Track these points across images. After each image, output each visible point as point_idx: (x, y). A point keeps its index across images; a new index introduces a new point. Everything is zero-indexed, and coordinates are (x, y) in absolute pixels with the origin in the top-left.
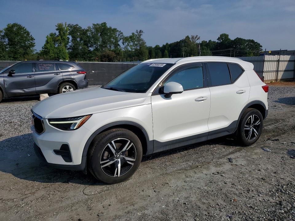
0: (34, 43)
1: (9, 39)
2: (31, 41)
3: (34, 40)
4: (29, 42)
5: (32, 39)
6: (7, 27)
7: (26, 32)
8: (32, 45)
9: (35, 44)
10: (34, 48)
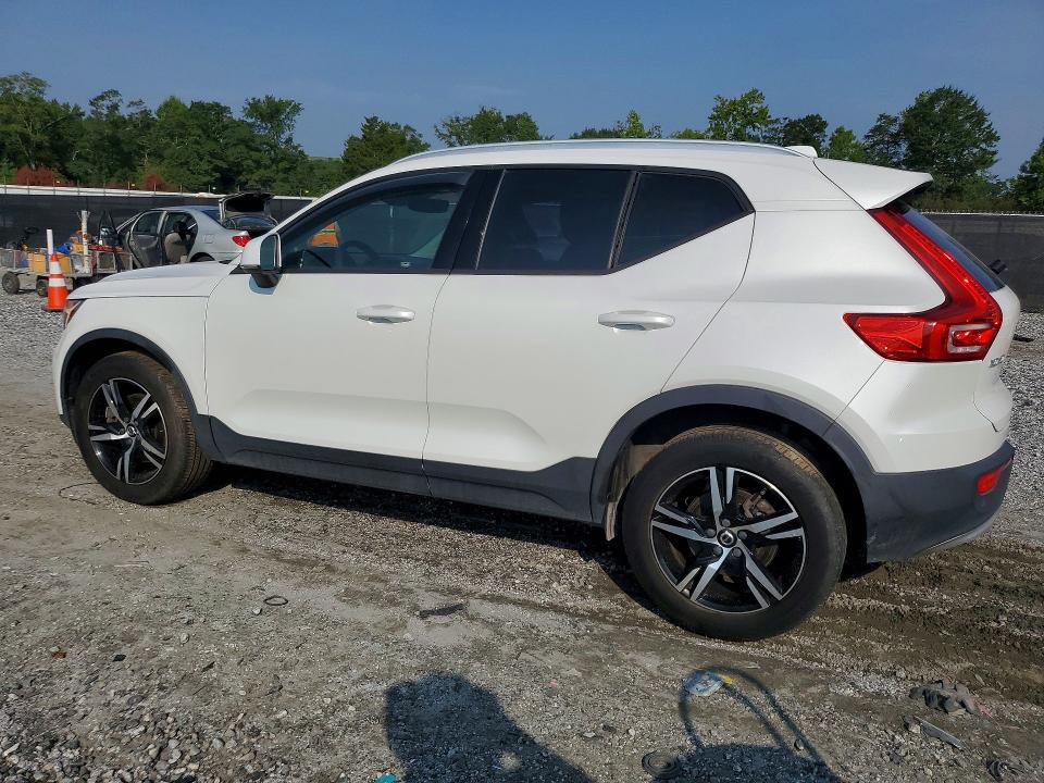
0: (994, 153)
1: (911, 147)
2: (983, 146)
3: (998, 138)
4: (975, 150)
5: (992, 137)
6: (913, 104)
7: (972, 116)
8: (986, 160)
9: (995, 158)
10: (993, 170)
